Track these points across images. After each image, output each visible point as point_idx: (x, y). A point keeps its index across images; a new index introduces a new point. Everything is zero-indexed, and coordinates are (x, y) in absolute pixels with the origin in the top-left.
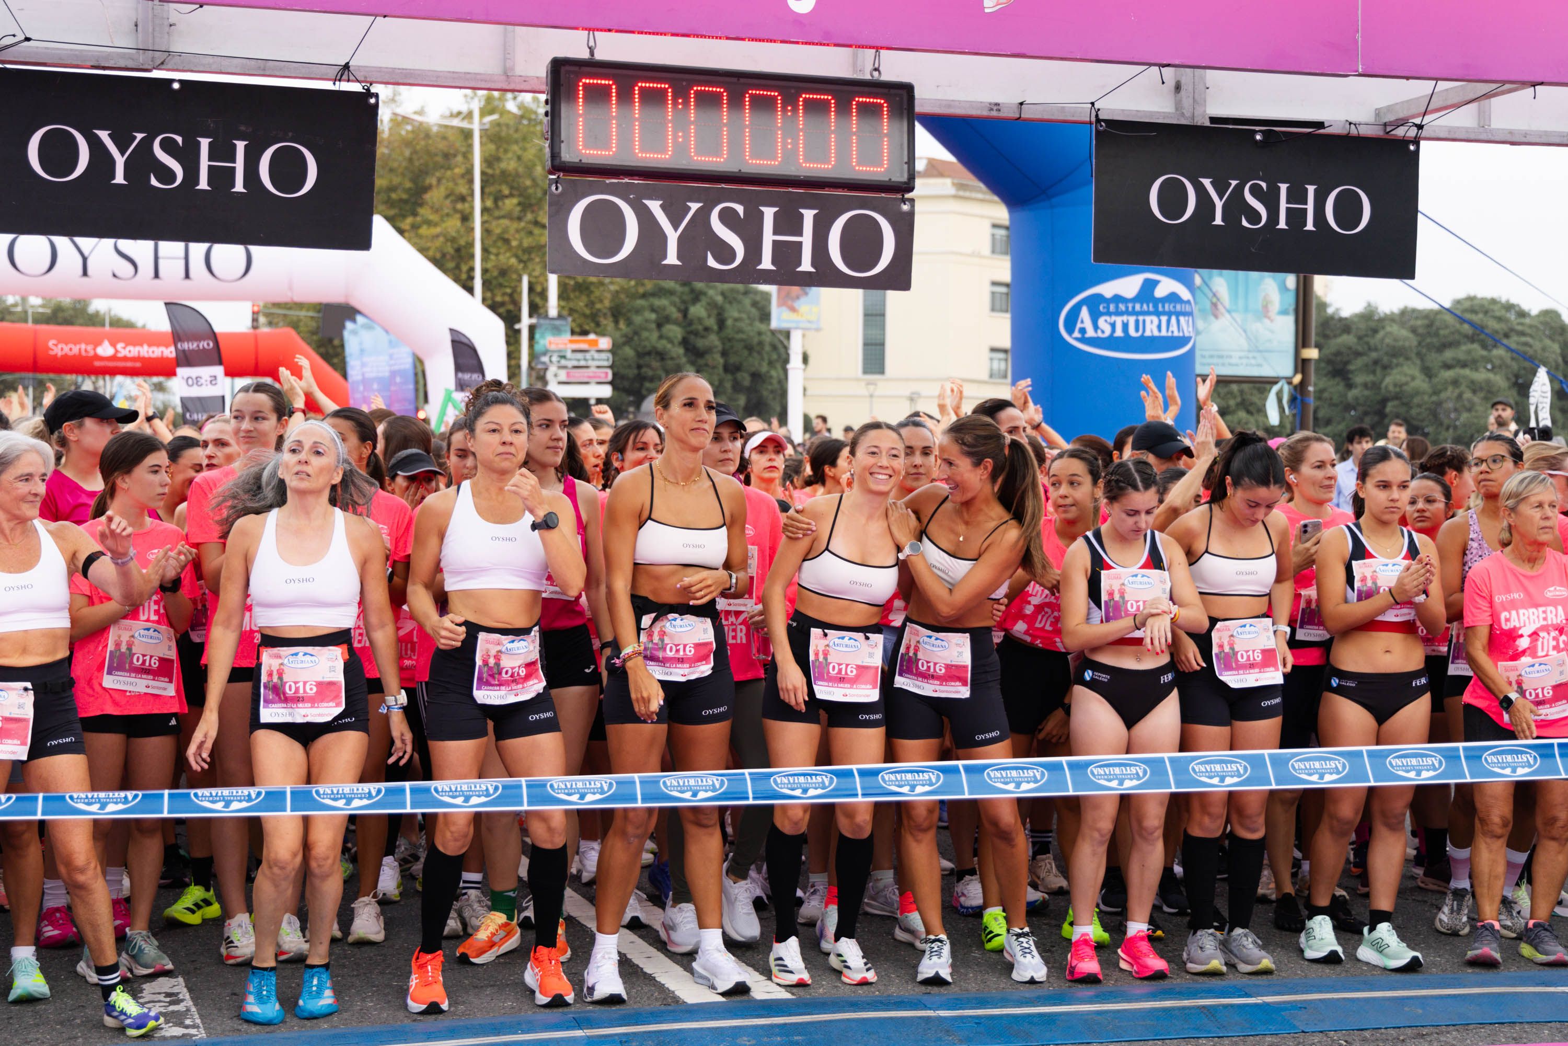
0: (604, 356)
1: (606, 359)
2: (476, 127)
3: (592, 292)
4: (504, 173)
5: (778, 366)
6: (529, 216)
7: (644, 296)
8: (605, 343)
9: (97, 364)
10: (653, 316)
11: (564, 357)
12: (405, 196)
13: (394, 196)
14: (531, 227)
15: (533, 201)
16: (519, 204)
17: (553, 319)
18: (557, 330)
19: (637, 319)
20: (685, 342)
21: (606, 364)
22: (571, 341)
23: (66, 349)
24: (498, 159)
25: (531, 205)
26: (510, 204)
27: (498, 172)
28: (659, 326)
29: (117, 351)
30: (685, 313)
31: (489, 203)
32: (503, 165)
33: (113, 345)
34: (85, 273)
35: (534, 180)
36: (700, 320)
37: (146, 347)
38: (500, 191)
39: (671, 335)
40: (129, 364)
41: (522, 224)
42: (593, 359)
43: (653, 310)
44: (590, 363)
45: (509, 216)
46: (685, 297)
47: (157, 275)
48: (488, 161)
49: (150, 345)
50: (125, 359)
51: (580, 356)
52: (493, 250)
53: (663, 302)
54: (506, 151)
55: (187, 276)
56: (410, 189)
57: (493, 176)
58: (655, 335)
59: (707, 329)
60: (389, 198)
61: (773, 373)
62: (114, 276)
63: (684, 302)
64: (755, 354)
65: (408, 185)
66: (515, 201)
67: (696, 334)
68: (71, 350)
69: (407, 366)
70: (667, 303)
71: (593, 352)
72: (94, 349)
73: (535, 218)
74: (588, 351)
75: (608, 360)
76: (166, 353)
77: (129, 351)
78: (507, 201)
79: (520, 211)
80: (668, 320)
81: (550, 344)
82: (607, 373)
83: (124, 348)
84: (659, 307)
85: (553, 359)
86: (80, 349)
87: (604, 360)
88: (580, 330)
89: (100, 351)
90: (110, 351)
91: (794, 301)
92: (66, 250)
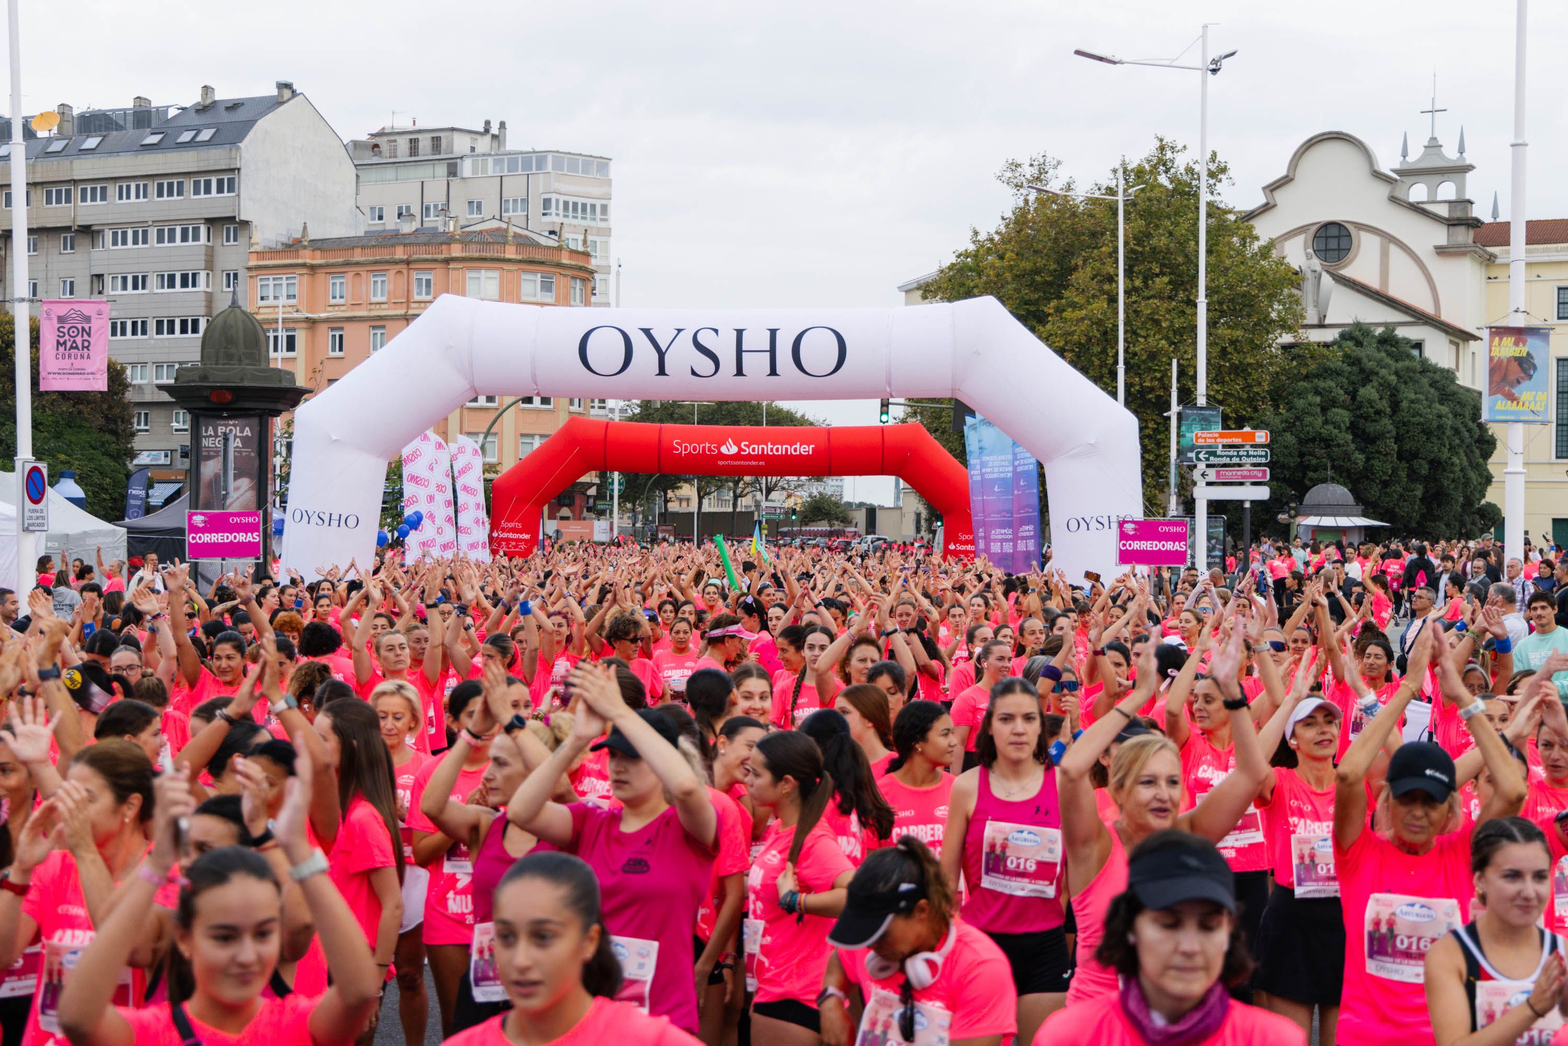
0: (1260, 452)
1: (1262, 455)
2: (1120, 198)
3: (1250, 374)
4: (1154, 249)
5: (1461, 452)
6: (1181, 295)
7: (1307, 377)
8: (1262, 436)
9: (721, 463)
10: (1318, 399)
11: (1214, 454)
12: (1048, 279)
13: (1038, 278)
14: (1183, 307)
15: (1186, 279)
16: (1170, 282)
17: (1201, 408)
18: (1206, 423)
19: (1300, 403)
20: (1353, 427)
21: (1263, 460)
22: (1222, 436)
23: (690, 448)
24: (1149, 236)
25: (1183, 283)
26: (1161, 282)
27: (1148, 248)
28: (1324, 410)
29: (740, 450)
30: (1353, 395)
31: (1138, 283)
32: (1153, 242)
33: (738, 444)
34: (662, 372)
35: (1186, 256)
36: (1371, 402)
37: (770, 446)
38: (1151, 269)
39: (1338, 419)
40: (754, 463)
41: (1174, 303)
42: (1248, 456)
43: (1317, 392)
44: (1245, 460)
45: (1159, 296)
46: (1353, 378)
47: (740, 372)
48: (1138, 239)
49: (773, 444)
50: (749, 457)
51: (1232, 452)
52: (1143, 333)
53: (1330, 384)
54: (1157, 226)
55: (773, 372)
56: (1056, 271)
57: (1141, 253)
58: (1320, 420)
59: (1378, 412)
60: (1033, 281)
61: (1455, 460)
62: (694, 373)
63: (1352, 383)
64: (1434, 439)
65: (1053, 266)
66: (1166, 279)
67: (1366, 418)
68: (695, 449)
69: (1031, 467)
70: (1333, 384)
71: (1248, 448)
72: (718, 448)
73: (1188, 297)
74: (1243, 446)
75: (1266, 456)
76: (791, 450)
77: (754, 450)
78: (1157, 280)
79: (1171, 290)
80: (1334, 403)
81: (1197, 438)
82: (1264, 471)
83: (748, 446)
84: (1324, 389)
85: (1201, 456)
86: (704, 448)
87: (1261, 456)
88: (1233, 422)
89: (724, 450)
90: (734, 450)
91: (1512, 386)
92: (641, 344)
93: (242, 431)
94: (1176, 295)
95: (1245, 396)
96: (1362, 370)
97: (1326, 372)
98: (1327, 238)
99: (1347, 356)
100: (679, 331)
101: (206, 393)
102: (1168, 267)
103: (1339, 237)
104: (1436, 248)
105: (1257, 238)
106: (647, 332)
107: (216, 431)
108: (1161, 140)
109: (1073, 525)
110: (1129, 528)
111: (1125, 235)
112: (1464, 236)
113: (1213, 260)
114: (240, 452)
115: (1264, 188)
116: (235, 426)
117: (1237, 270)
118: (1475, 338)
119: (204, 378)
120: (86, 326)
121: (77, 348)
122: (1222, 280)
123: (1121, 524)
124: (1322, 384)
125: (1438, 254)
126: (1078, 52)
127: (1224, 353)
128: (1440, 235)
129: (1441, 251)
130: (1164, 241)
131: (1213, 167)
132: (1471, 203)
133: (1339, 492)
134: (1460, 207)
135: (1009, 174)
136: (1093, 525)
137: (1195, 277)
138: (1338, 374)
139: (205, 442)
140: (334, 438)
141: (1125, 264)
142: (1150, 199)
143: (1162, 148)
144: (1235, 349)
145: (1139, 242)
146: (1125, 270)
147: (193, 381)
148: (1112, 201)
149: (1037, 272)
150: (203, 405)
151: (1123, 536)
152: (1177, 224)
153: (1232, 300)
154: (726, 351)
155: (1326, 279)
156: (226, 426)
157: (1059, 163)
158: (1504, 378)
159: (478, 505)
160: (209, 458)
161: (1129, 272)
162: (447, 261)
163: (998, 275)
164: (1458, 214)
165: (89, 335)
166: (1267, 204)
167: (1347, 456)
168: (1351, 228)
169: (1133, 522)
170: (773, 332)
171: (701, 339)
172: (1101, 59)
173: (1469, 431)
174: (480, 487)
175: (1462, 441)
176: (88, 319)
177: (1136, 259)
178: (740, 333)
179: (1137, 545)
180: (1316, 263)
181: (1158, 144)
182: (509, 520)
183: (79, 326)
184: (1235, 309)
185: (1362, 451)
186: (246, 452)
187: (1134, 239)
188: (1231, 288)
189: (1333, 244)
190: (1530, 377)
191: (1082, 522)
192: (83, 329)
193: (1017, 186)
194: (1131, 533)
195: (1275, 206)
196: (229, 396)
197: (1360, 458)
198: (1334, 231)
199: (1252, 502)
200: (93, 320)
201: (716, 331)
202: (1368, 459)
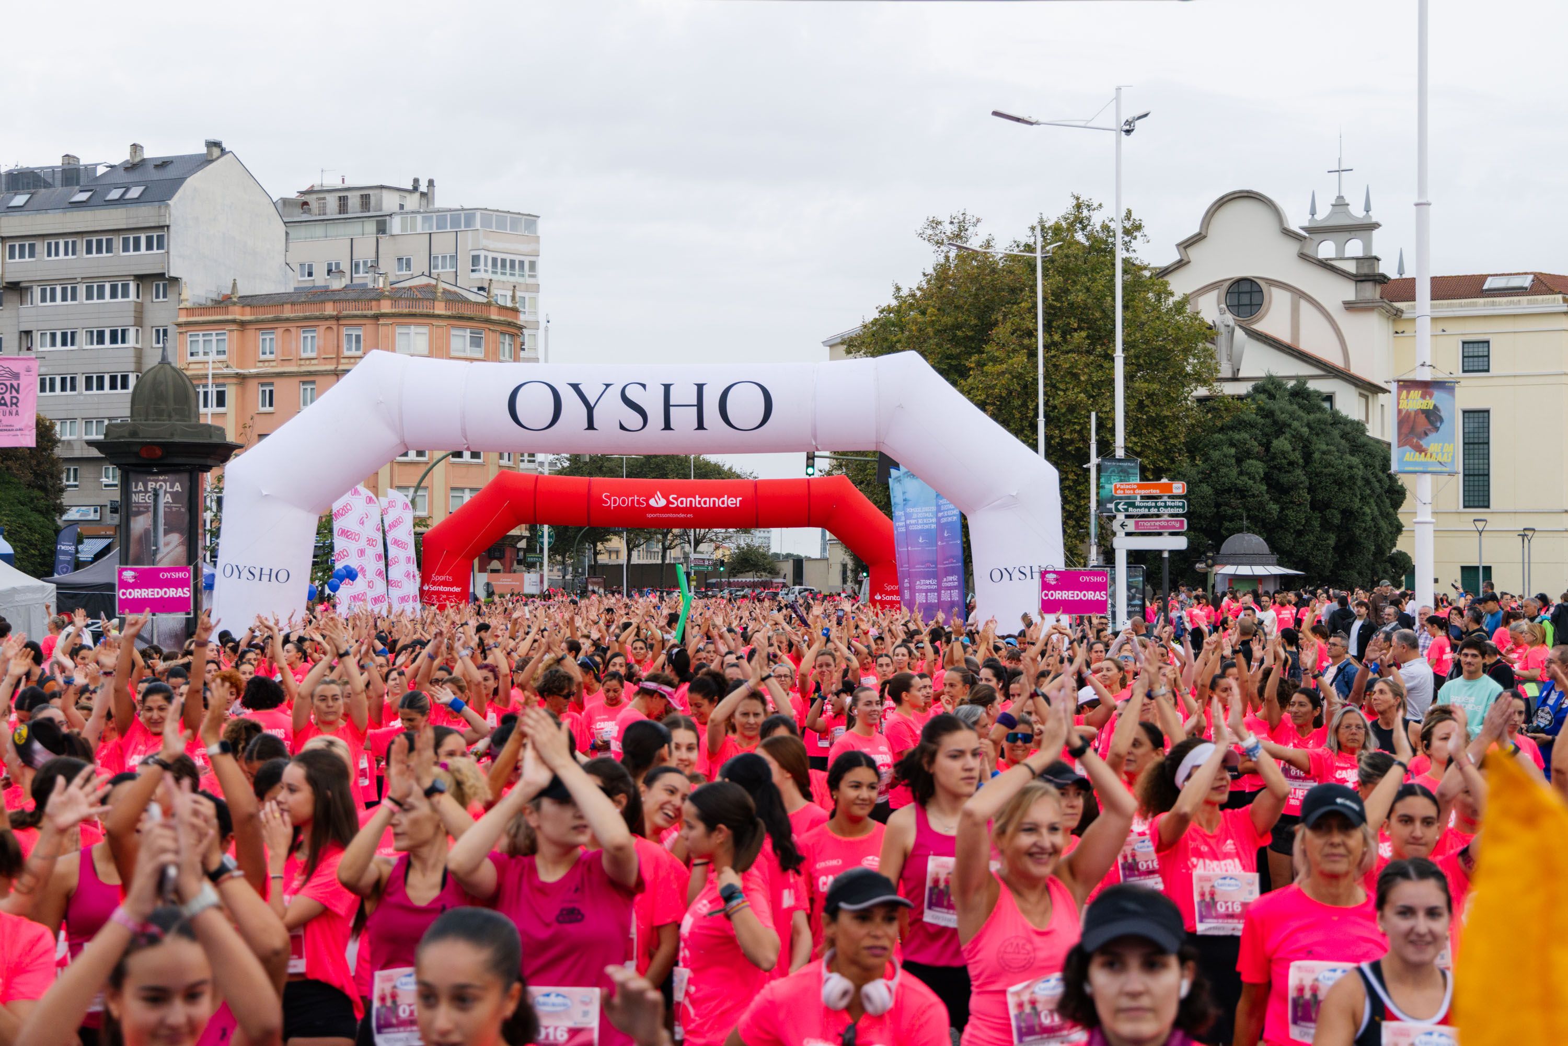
0: (1178, 502)
1: (1180, 507)
2: (1038, 255)
3: (1166, 427)
4: (1071, 305)
5: (1372, 501)
6: (1099, 349)
7: (1222, 430)
8: (1179, 488)
9: (649, 516)
10: (1233, 451)
11: (1132, 505)
12: (970, 334)
13: (959, 333)
14: (1101, 361)
15: (1103, 334)
16: (1088, 337)
17: (1120, 460)
18: (1124, 474)
19: (1215, 455)
20: (1267, 478)
21: (1181, 511)
22: (1140, 487)
23: (619, 501)
24: (1067, 291)
25: (1100, 338)
26: (1079, 337)
27: (1066, 304)
28: (1239, 461)
29: (669, 502)
30: (1267, 447)
31: (1057, 338)
32: (1071, 297)
33: (666, 497)
34: (591, 426)
35: (1103, 311)
36: (1283, 453)
37: (698, 499)
38: (1069, 324)
39: (1253, 470)
40: (682, 515)
41: (1092, 357)
42: (1166, 507)
43: (1232, 444)
44: (1163, 510)
45: (1077, 350)
46: (1267, 430)
47: (667, 426)
48: (1056, 294)
49: (701, 497)
50: (678, 510)
51: (1150, 503)
52: (1062, 386)
53: (1244, 435)
54: (1074, 282)
55: (701, 426)
57: (1060, 308)
58: (1235, 472)
59: (1291, 463)
60: (955, 336)
61: (1367, 510)
62: (622, 427)
63: (1265, 435)
64: (1346, 490)
65: (974, 322)
66: (1084, 334)
67: (1280, 469)
68: (624, 502)
69: (955, 518)
70: (1247, 436)
71: (1165, 499)
72: (647, 501)
73: (1105, 351)
74: (1160, 497)
75: (1183, 507)
76: (719, 503)
77: (682, 503)
78: (1075, 335)
79: (1090, 345)
80: (1248, 454)
81: (1116, 489)
82: (1182, 522)
83: (676, 499)
84: (1238, 441)
85: (1120, 507)
86: (633, 501)
87: (1178, 507)
88: (1151, 473)
89: (652, 502)
90: (663, 503)
91: (1420, 438)
92: (570, 399)
93: (172, 487)
94: (1094, 349)
95: (1162, 448)
96: (1275, 422)
97: (1241, 424)
98: (1239, 293)
99: (1260, 409)
100: (608, 386)
101: (136, 449)
102: (1086, 322)
103: (1251, 293)
104: (1345, 303)
105: (1172, 294)
106: (576, 387)
107: (145, 486)
108: (1078, 199)
109: (996, 575)
110: (1051, 578)
111: (1044, 291)
112: (1371, 292)
113: (1129, 315)
114: (170, 508)
115: (1178, 245)
116: (165, 481)
117: (1153, 325)
118: (1384, 391)
119: (134, 434)
120: (15, 383)
121: (5, 404)
122: (1138, 335)
123: (1043, 574)
124: (1236, 436)
125: (1347, 309)
126: (996, 113)
127: (1141, 406)
128: (1349, 291)
129: (1350, 306)
130: (1081, 296)
131: (1128, 225)
132: (1378, 260)
133: (1255, 542)
134: (1367, 263)
135: (929, 232)
136: (1016, 575)
137: (1112, 331)
138: (1252, 427)
139: (135, 498)
140: (265, 493)
141: (1044, 319)
142: (1067, 256)
143: (1078, 207)
144: (1152, 402)
145: (1057, 298)
146: (1044, 325)
147: (123, 437)
148: (1031, 258)
149: (958, 327)
150: (133, 460)
151: (1045, 586)
152: (1094, 280)
153: (1148, 355)
154: (653, 404)
155: (1239, 334)
156: (156, 481)
157: (978, 221)
158: (1412, 430)
159: (409, 559)
160: (139, 513)
161: (1048, 327)
162: (377, 317)
163: (920, 330)
164: (1365, 270)
165: (17, 391)
166: (1181, 261)
167: (1261, 506)
168: (1262, 284)
169: (1054, 572)
170: (700, 387)
171: (629, 394)
172: (1018, 120)
173: (1379, 481)
174: (411, 541)
175: (1373, 491)
176: (16, 376)
177: (1055, 314)
178: (667, 387)
179: (1058, 595)
180: (1229, 318)
181: (1075, 202)
182: (440, 573)
183: (8, 383)
184: (1151, 363)
185: (1276, 501)
186: (176, 507)
187: (1053, 294)
188: (1147, 342)
189: (1245, 299)
190: (1437, 429)
191: (1005, 572)
192: (12, 386)
193: (937, 243)
194: (1053, 583)
195: (1189, 262)
196: (159, 452)
197: (1274, 508)
198: (1246, 287)
199: (1171, 552)
200: (22, 377)
201: (644, 386)
202: (1282, 510)
